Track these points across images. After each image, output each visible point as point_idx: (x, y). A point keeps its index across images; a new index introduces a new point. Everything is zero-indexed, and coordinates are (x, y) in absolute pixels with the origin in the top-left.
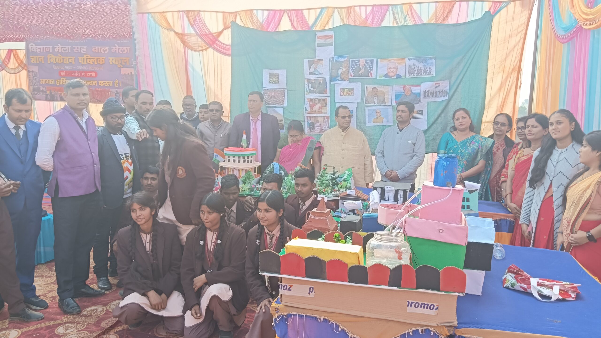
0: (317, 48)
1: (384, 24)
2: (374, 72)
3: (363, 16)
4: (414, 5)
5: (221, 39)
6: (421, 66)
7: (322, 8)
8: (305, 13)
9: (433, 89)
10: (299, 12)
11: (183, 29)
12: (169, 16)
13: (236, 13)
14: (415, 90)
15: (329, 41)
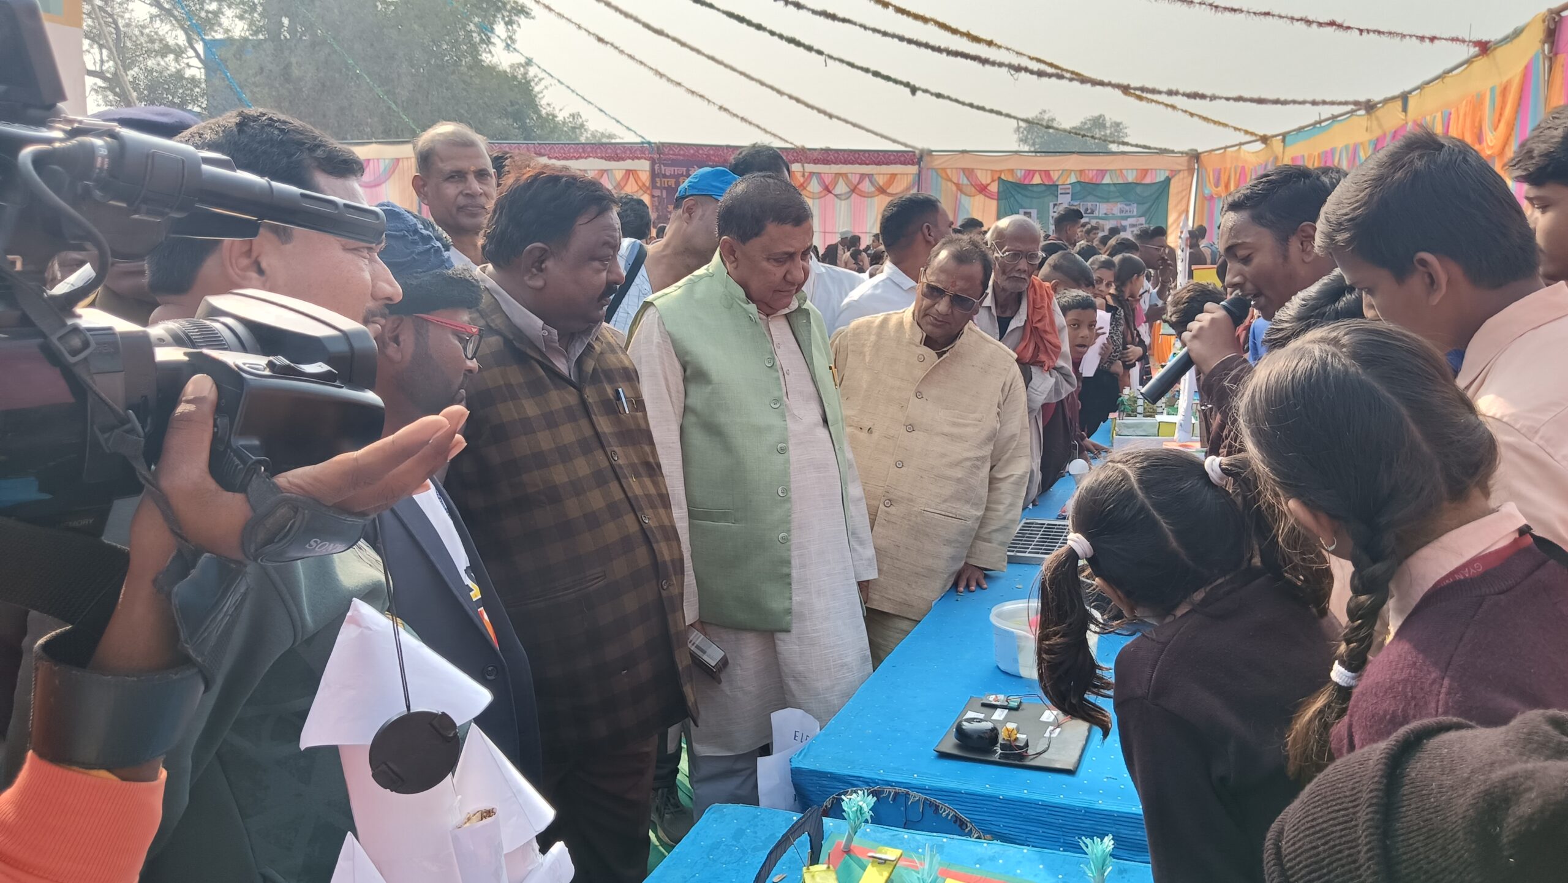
0: (1059, 196)
1: (1104, 182)
2: (1097, 212)
3: (1091, 176)
4: (1124, 172)
5: (989, 188)
6: (1127, 208)
7: (1063, 170)
8: (1052, 173)
9: (1135, 223)
10: (1047, 173)
11: (958, 180)
12: (949, 171)
13: (1001, 171)
14: (1124, 223)
15: (1067, 191)
